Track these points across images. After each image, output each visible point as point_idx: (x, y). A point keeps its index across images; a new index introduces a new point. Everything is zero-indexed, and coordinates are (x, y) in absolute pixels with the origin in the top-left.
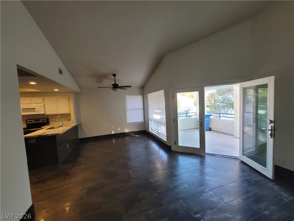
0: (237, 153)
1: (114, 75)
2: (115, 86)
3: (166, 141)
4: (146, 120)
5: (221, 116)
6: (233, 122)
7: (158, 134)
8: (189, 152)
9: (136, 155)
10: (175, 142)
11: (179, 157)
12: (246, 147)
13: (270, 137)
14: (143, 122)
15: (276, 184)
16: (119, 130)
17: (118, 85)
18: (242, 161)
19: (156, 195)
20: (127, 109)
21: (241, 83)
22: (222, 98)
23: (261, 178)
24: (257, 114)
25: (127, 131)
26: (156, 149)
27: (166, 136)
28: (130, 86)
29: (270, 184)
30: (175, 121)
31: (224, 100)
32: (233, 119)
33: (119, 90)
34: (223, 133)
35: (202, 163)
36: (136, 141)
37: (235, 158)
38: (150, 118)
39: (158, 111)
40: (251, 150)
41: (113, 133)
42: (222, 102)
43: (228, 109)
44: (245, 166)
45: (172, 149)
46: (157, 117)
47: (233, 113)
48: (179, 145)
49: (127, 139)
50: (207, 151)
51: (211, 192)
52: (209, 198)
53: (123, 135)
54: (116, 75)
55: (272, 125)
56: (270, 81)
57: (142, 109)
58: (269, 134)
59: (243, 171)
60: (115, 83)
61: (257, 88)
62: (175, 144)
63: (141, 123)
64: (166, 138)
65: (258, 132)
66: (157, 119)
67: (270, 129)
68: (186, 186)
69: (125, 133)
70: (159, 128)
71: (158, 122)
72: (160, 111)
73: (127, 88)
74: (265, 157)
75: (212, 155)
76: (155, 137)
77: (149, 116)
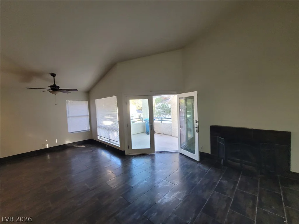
0: (177, 148)
1: (53, 75)
2: (55, 89)
3: (119, 146)
4: (93, 127)
5: (162, 120)
6: (171, 124)
7: (109, 141)
8: (142, 154)
9: (88, 166)
10: (129, 146)
11: (133, 160)
12: (182, 142)
13: (196, 132)
14: (89, 130)
15: (201, 164)
16: (57, 142)
17: (58, 87)
18: (180, 153)
19: (121, 197)
20: (68, 116)
21: (178, 94)
22: (162, 105)
23: (193, 162)
24: (186, 117)
25: (68, 142)
26: (107, 157)
27: (119, 142)
28: (76, 90)
29: (198, 165)
30: (128, 126)
31: (163, 107)
32: (171, 122)
33: (59, 93)
34: (164, 134)
35: (153, 161)
36: (83, 152)
37: (176, 152)
38: (98, 125)
39: (109, 117)
40: (185, 144)
41: (47, 147)
42: (161, 109)
43: (166, 115)
44: (183, 157)
45: (126, 154)
46: (108, 123)
47: (170, 117)
48: (133, 148)
49: (68, 152)
50: (156, 150)
51: (165, 181)
52: (165, 186)
53: (64, 147)
54: (56, 75)
55: (197, 124)
56: (194, 94)
57: (87, 116)
58: (196, 130)
59: (181, 160)
60: (55, 85)
61: (186, 99)
62: (129, 148)
63: (86, 131)
64: (119, 143)
65: (188, 131)
66: (108, 126)
67: (196, 127)
68: (146, 181)
69: (65, 145)
70: (110, 134)
71: (109, 129)
72: (112, 117)
73: (70, 91)
74: (194, 147)
75: (160, 152)
76: (106, 145)
77: (97, 123)
